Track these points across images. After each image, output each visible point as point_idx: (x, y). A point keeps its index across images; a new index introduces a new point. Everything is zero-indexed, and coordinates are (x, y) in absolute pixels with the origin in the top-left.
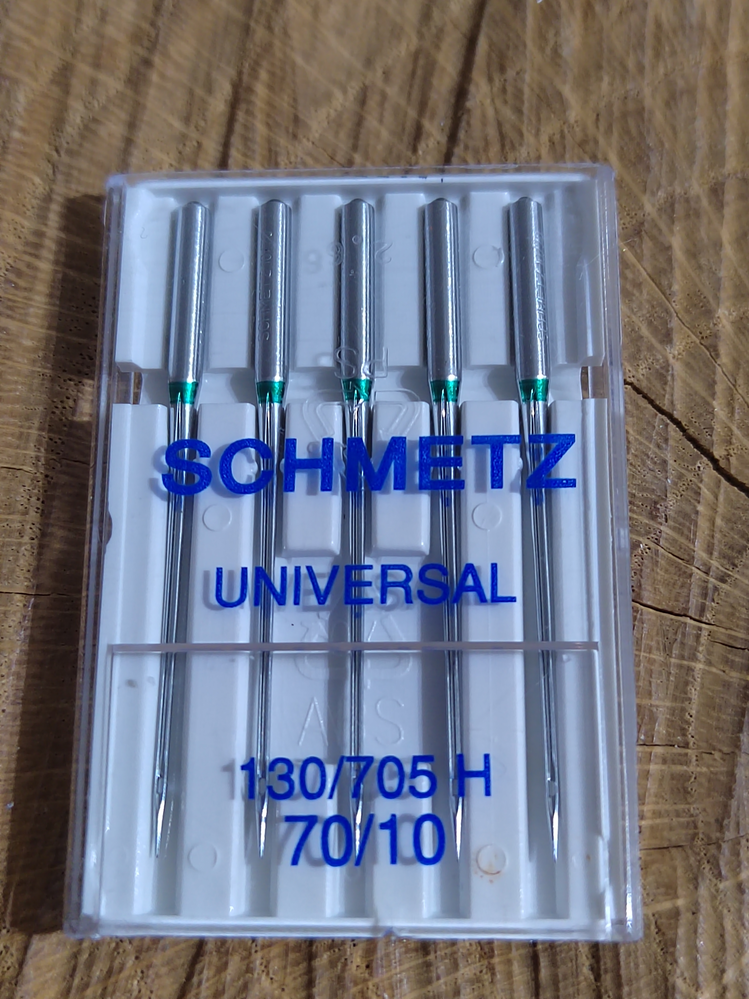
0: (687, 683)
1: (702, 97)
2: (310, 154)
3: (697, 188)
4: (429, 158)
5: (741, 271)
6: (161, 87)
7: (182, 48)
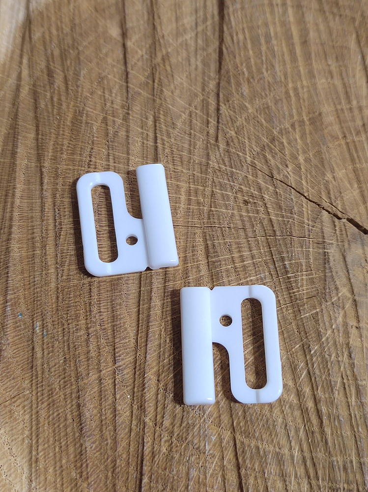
0: (308, 255)
1: (284, 100)
2: (178, 132)
3: (287, 126)
4: (212, 128)
5: (303, 146)
6: (133, 120)
7: (137, 108)
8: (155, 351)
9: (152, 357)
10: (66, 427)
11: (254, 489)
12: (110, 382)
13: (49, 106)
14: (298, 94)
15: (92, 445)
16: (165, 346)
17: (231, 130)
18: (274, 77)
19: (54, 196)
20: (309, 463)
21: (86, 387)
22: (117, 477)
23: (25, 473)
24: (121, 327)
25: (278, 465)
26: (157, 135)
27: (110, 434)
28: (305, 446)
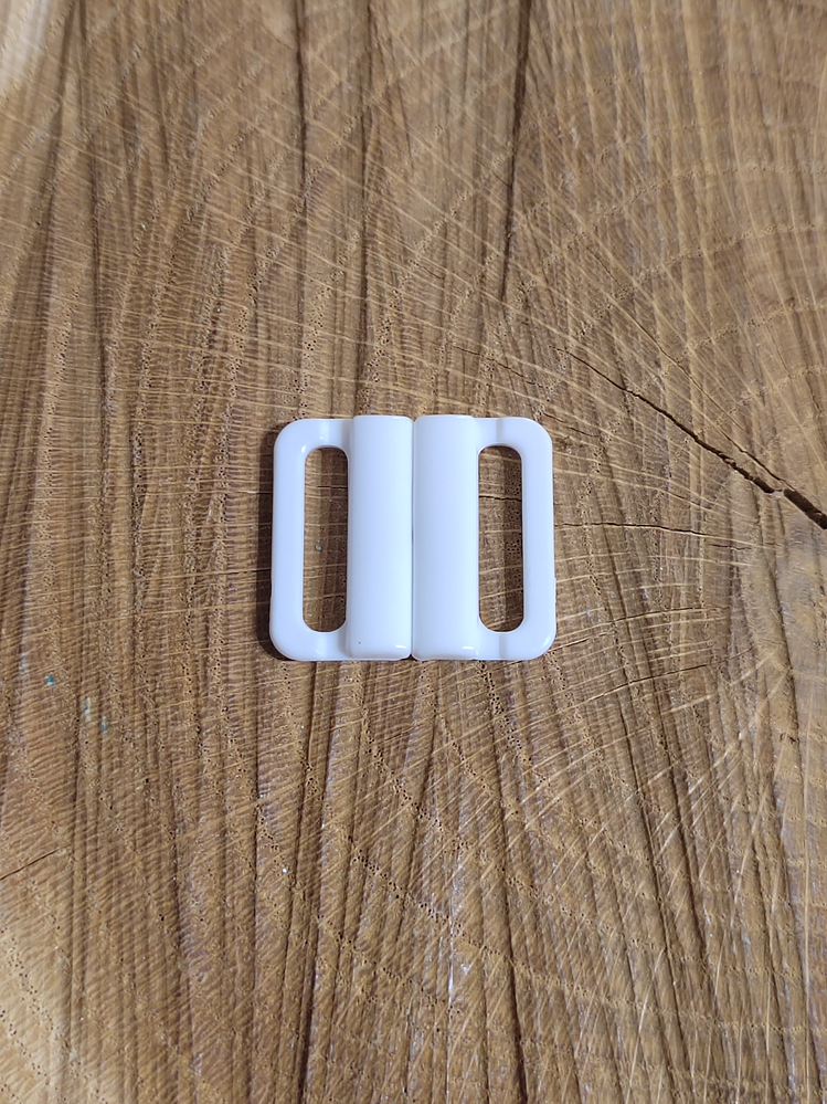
0: (695, 571)
1: (660, 208)
2: (416, 272)
3: (664, 269)
4: (493, 267)
5: (697, 317)
6: (314, 239)
7: (323, 210)
8: (344, 771)
9: (337, 785)
10: (145, 932)
11: (549, 1084)
12: (245, 836)
13: (123, 199)
14: (692, 193)
15: (201, 974)
16: (369, 762)
17: (535, 273)
18: (639, 153)
19: (131, 411)
20: (669, 1031)
21: (191, 846)
22: (254, 1045)
23: (55, 1028)
24: (272, 715)
25: (603, 1033)
26: (368, 277)
27: (241, 951)
28: (663, 994)
